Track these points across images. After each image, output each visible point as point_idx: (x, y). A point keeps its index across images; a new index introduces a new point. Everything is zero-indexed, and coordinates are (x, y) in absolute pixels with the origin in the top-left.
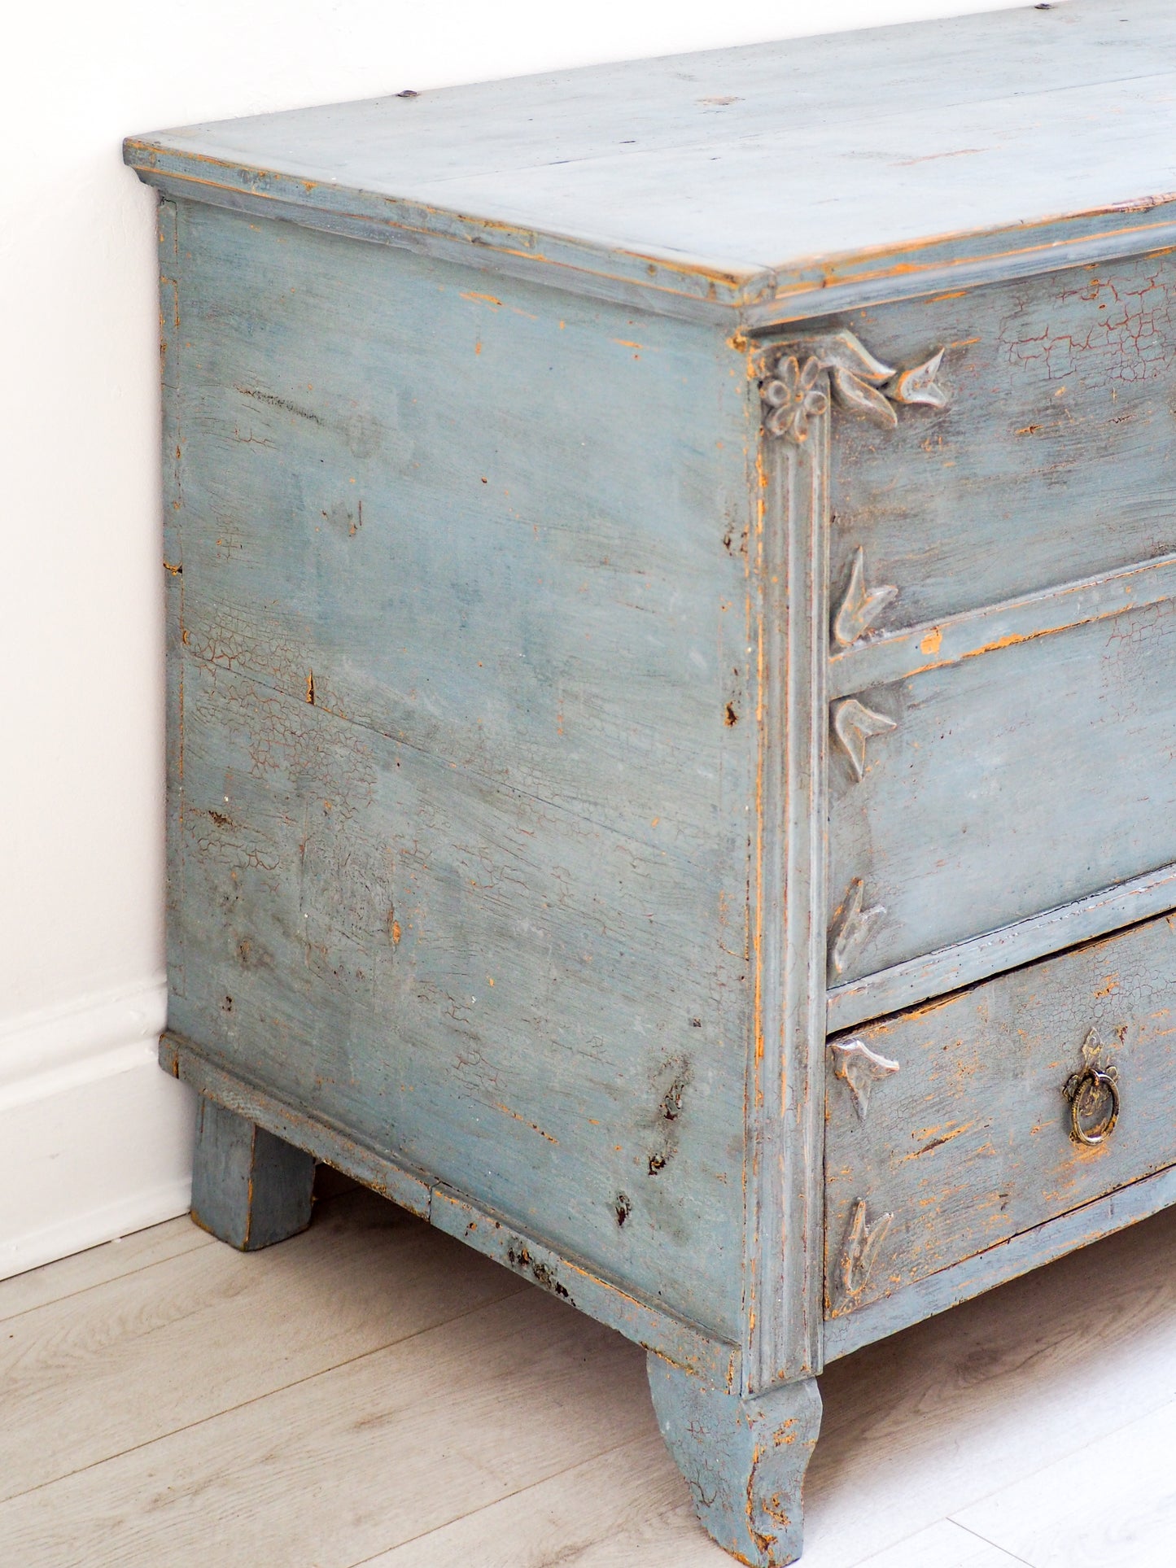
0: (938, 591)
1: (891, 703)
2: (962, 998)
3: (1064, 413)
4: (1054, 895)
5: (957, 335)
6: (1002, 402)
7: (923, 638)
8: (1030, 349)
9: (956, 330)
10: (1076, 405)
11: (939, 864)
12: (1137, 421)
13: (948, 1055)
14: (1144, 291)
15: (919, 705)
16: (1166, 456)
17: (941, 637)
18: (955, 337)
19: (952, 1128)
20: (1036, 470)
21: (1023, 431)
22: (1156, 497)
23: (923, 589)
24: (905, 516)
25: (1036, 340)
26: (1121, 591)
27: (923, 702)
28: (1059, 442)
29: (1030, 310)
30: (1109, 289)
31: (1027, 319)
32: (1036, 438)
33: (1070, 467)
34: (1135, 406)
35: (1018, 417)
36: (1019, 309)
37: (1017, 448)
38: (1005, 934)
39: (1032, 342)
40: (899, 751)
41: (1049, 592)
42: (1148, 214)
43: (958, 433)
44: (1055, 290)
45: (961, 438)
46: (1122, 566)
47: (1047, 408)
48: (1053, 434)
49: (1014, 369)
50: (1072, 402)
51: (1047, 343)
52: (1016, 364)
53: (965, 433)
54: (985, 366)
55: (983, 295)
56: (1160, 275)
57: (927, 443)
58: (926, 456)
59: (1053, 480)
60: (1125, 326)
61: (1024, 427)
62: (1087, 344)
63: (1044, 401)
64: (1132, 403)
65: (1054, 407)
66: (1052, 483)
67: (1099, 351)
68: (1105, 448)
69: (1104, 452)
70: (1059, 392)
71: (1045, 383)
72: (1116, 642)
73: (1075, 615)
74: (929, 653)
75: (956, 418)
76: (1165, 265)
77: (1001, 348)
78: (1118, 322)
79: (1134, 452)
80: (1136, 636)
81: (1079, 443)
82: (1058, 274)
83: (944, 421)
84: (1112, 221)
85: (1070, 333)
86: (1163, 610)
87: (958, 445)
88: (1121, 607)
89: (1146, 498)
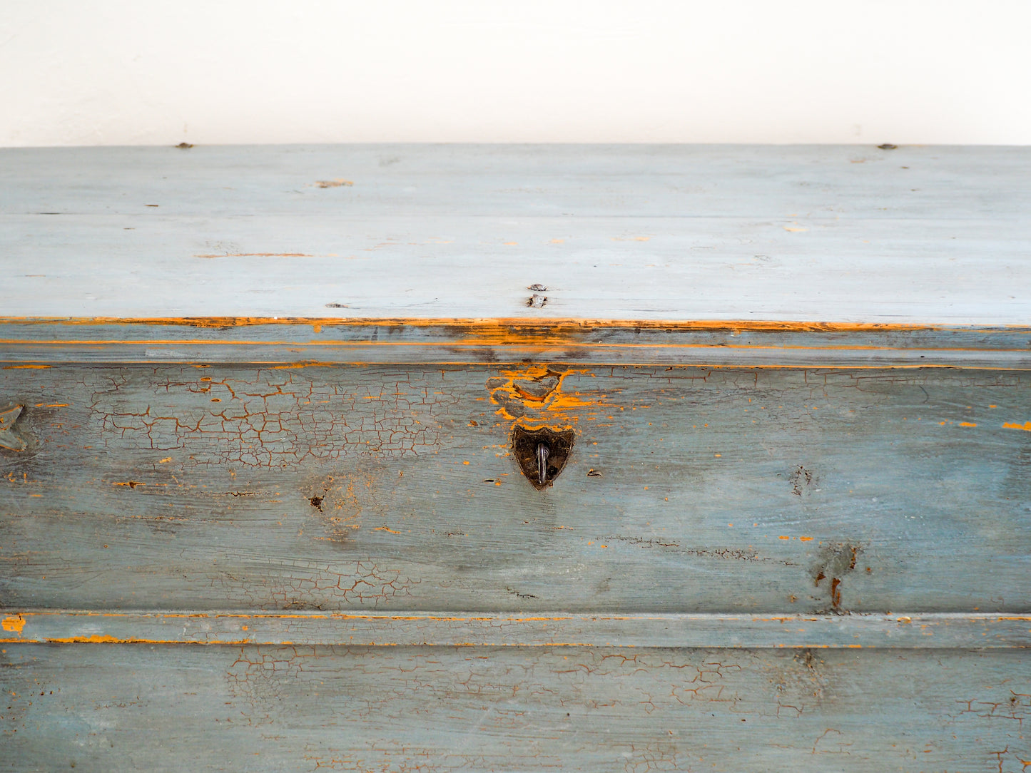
3: (170, 478)
5: (40, 398)
6: (96, 458)
7: (5, 619)
8: (126, 422)
9: (40, 395)
10: (185, 474)
12: (261, 498)
14: (267, 395)
15: (14, 665)
16: (298, 532)
17: (24, 622)
18: (40, 400)
20: (139, 517)
21: (122, 484)
22: (286, 562)
23: (12, 583)
25: (134, 415)
26: (237, 628)
27: (19, 665)
28: (165, 500)
29: (126, 391)
30: (224, 388)
31: (122, 397)
32: (138, 492)
33: (181, 521)
34: (260, 486)
35: (116, 473)
36: (114, 388)
37: (116, 496)
39: (130, 417)
41: (151, 613)
42: (225, 331)
43: (45, 474)
44: (157, 379)
45: (49, 478)
46: (247, 609)
47: (150, 471)
48: (157, 493)
49: (108, 435)
50: (180, 471)
51: (149, 422)
52: (111, 431)
53: (53, 475)
54: (75, 427)
55: (72, 372)
56: (288, 385)
57: (10, 475)
58: (11, 485)
59: (159, 528)
60: (244, 420)
61: (121, 481)
62: (198, 427)
63: (146, 465)
64: (256, 484)
65: (157, 471)
66: (158, 530)
67: (214, 435)
68: (222, 514)
69: (219, 516)
70: (164, 461)
71: (146, 451)
72: (242, 667)
74: (11, 630)
75: (42, 462)
76: (294, 377)
77: (93, 415)
78: (236, 415)
79: (259, 523)
81: (189, 504)
82: (160, 367)
83: (29, 462)
84: (179, 332)
85: (176, 415)
86: (300, 652)
87: (46, 483)
88: (237, 639)
89: (275, 561)
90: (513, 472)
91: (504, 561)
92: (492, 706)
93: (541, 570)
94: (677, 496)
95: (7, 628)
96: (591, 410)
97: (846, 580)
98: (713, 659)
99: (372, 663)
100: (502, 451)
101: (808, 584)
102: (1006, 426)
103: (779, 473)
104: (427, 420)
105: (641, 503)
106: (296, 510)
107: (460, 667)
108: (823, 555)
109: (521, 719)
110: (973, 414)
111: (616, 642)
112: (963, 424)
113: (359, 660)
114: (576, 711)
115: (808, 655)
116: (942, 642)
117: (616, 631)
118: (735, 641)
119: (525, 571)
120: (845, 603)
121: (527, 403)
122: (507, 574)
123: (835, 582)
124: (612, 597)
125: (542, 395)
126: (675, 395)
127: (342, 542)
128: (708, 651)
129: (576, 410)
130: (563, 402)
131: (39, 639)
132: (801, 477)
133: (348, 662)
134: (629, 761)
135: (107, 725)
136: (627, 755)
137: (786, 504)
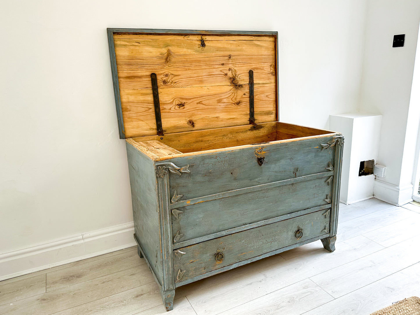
0: (190, 195)
1: (183, 209)
2: (197, 245)
3: (211, 173)
4: (213, 232)
6: (200, 172)
7: (187, 201)
8: (205, 165)
9: (192, 163)
11: (192, 229)
12: (224, 174)
13: (194, 252)
14: (225, 158)
15: (187, 210)
16: (229, 179)
17: (190, 201)
19: (195, 260)
20: (207, 180)
21: (204, 175)
22: (228, 184)
23: (187, 195)
24: (184, 186)
26: (221, 195)
30: (219, 157)
31: (204, 161)
32: (206, 176)
33: (213, 180)
37: (203, 178)
38: (204, 237)
40: (184, 215)
41: (209, 196)
44: (209, 158)
46: (222, 192)
48: (210, 176)
49: (202, 168)
50: (213, 172)
51: (208, 164)
53: (194, 176)
54: (197, 167)
55: (197, 158)
56: (228, 156)
57: (187, 177)
58: (187, 179)
59: (210, 182)
62: (215, 164)
63: (208, 172)
64: (223, 172)
67: (217, 165)
68: (219, 178)
70: (210, 171)
71: (208, 169)
72: (222, 201)
73: (214, 198)
75: (192, 174)
76: (229, 154)
77: (200, 165)
78: (221, 162)
79: (224, 178)
80: (225, 201)
81: (214, 177)
83: (190, 174)
85: (212, 163)
86: (230, 198)
88: (221, 197)
89: (226, 184)
90: (257, 164)
91: (256, 178)
92: (255, 200)
93: (261, 178)
94: (277, 164)
95: (187, 203)
96: (267, 153)
97: (297, 173)
98: (282, 187)
99: (239, 197)
100: (255, 161)
101: (292, 174)
102: (315, 148)
103: (289, 159)
104: (246, 158)
105: (273, 166)
106: (229, 175)
107: (250, 195)
108: (294, 170)
109: (258, 201)
110: (311, 146)
111: (271, 187)
112: (310, 148)
113: (237, 197)
114: (265, 199)
115: (293, 184)
116: (308, 179)
117: (270, 185)
118: (285, 184)
119: (259, 179)
120: (297, 176)
121: (259, 153)
122: (256, 180)
123: (296, 173)
124: (270, 181)
125: (261, 152)
126: (277, 149)
127: (235, 179)
128: (281, 186)
129: (265, 153)
130: (263, 153)
131: (193, 204)
132: (291, 159)
133: (236, 198)
134: (272, 205)
135: (202, 216)
136: (271, 204)
137: (290, 163)
